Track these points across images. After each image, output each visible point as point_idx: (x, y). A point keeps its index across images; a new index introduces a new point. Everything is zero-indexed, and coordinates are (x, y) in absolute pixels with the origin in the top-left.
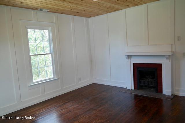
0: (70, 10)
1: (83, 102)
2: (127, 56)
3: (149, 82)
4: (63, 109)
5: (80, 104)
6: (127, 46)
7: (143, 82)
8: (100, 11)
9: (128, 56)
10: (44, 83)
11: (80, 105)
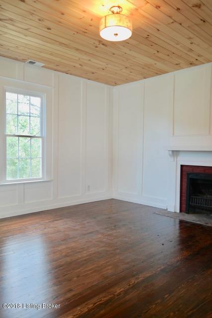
0: (80, 66)
1: (85, 222)
2: (171, 152)
3: (206, 200)
4: (49, 227)
5: (79, 223)
6: (173, 134)
7: (197, 201)
8: (131, 72)
9: (173, 151)
10: (24, 183)
11: (79, 225)
